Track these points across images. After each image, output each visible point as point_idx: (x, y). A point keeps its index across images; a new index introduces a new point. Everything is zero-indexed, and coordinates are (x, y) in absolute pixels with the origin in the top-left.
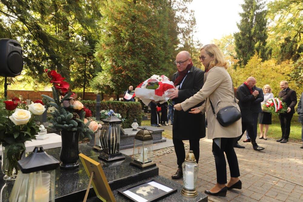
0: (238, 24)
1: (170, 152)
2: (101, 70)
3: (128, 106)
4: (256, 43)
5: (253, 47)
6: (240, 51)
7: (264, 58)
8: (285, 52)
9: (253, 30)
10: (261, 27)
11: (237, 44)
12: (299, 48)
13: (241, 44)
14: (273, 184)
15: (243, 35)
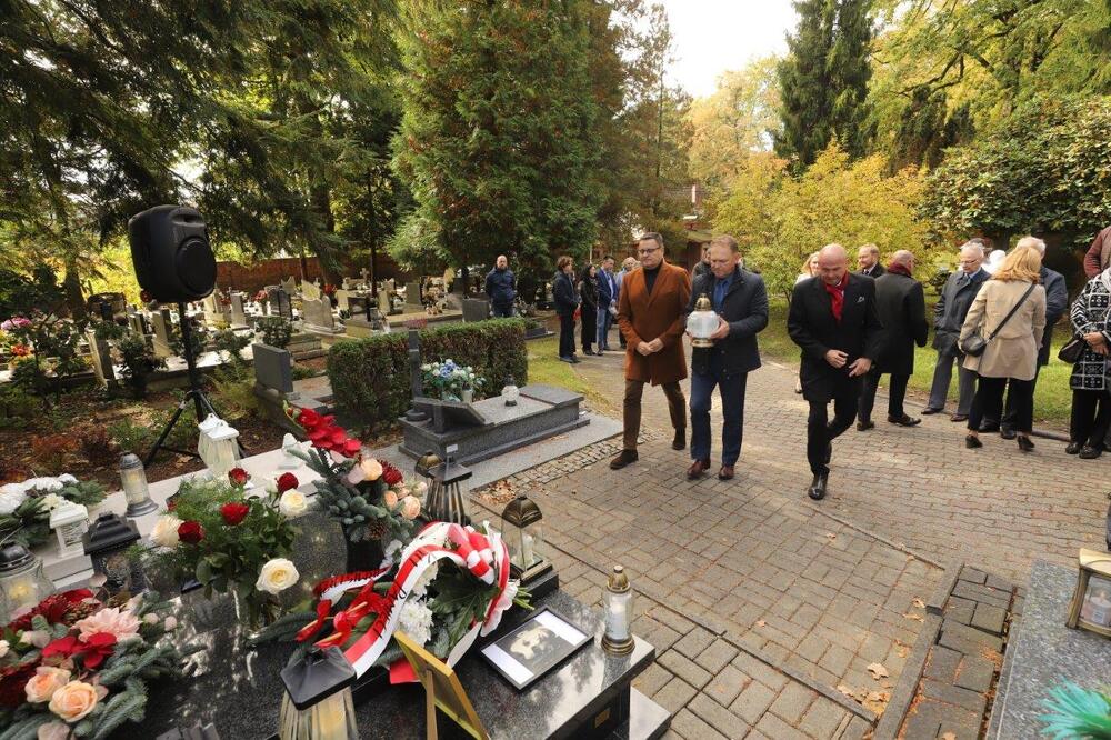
0: (789, 39)
1: (599, 458)
2: (412, 205)
3: (491, 335)
4: (839, 94)
5: (831, 105)
6: (794, 119)
7: (856, 150)
8: (912, 133)
9: (830, 57)
10: (854, 46)
11: (786, 100)
12: (951, 120)
13: (797, 100)
14: (825, 541)
15: (804, 69)
